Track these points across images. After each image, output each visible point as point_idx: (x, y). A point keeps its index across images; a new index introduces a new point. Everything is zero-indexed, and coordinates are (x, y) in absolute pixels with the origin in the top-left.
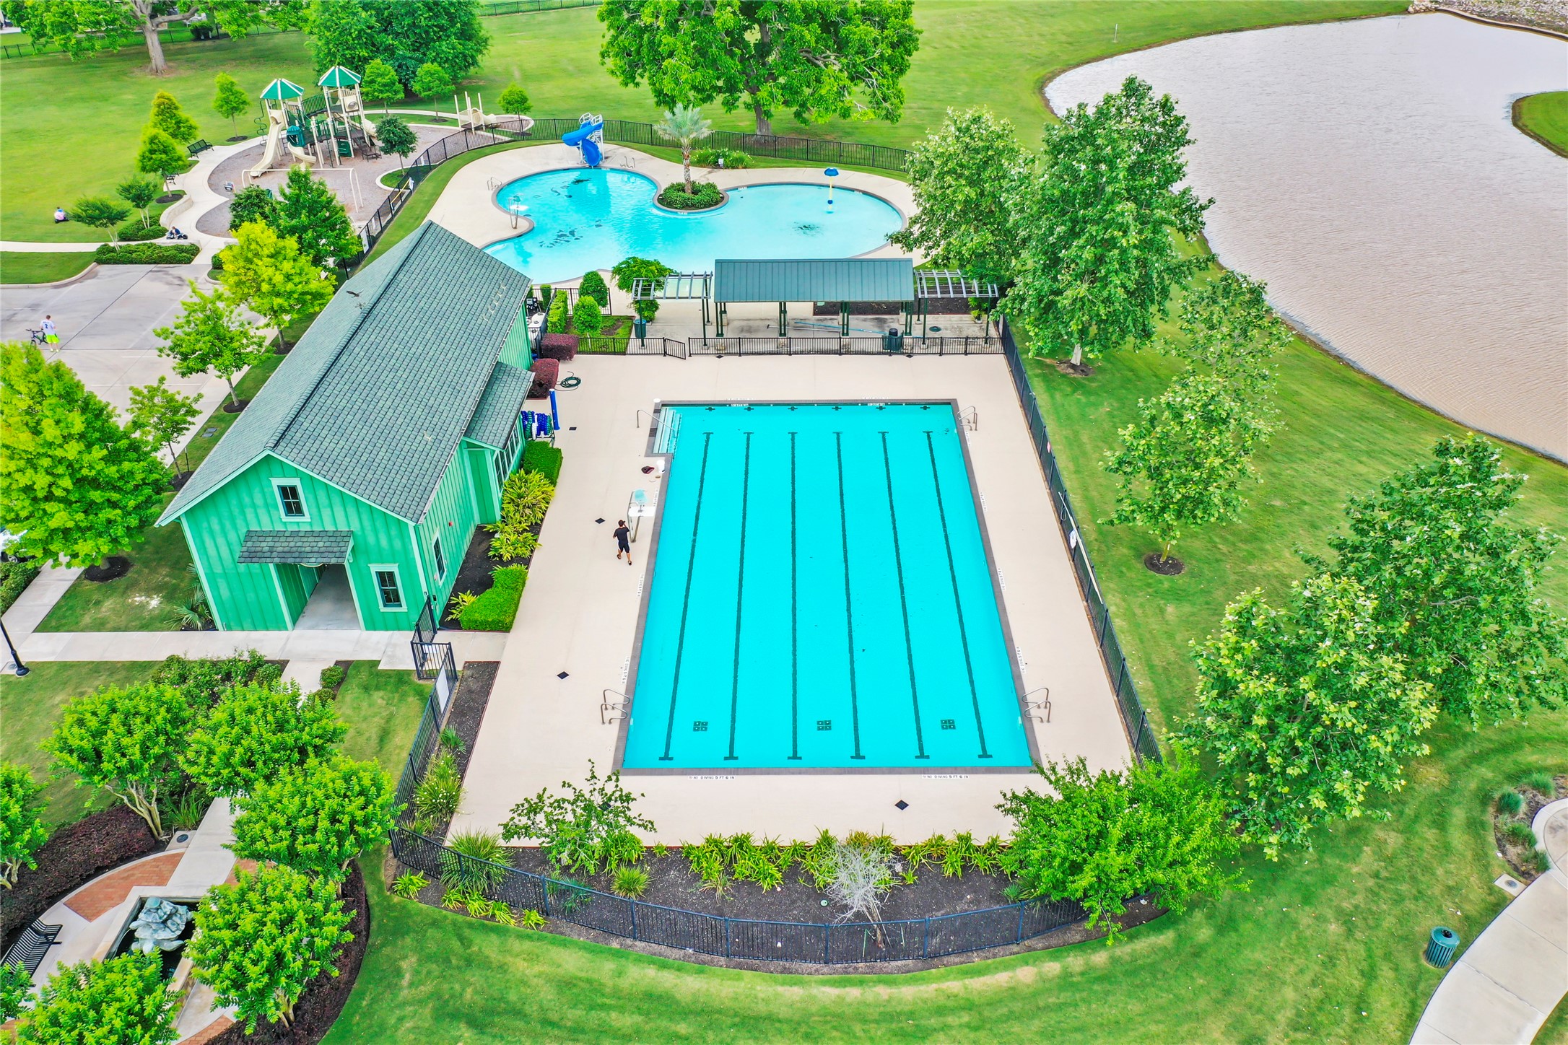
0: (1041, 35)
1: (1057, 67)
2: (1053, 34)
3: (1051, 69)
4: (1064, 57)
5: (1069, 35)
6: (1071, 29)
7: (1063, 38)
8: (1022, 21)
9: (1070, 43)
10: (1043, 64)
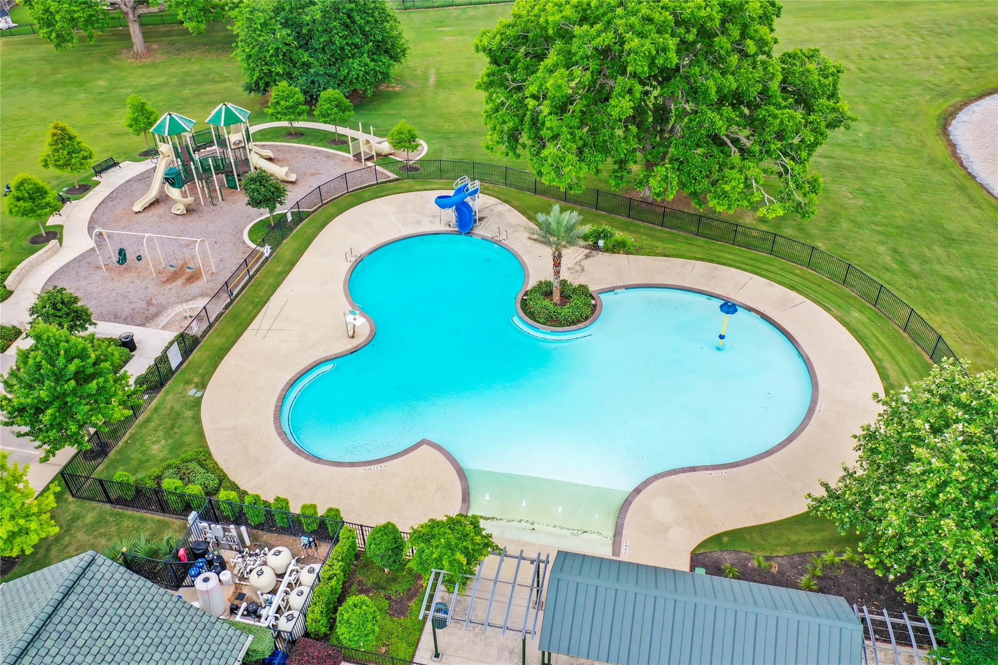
0: (939, 57)
1: (957, 100)
2: (950, 57)
3: (953, 102)
4: (965, 87)
5: (967, 59)
6: (968, 51)
7: (962, 63)
8: (918, 39)
9: (970, 69)
10: (943, 95)
